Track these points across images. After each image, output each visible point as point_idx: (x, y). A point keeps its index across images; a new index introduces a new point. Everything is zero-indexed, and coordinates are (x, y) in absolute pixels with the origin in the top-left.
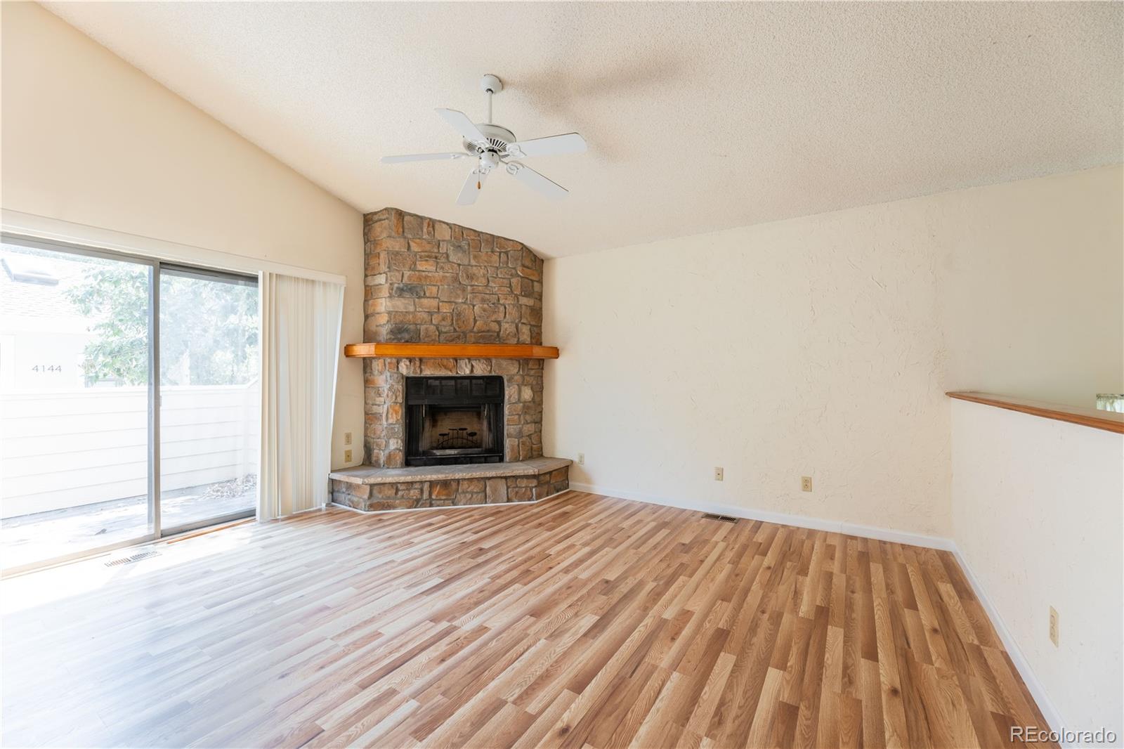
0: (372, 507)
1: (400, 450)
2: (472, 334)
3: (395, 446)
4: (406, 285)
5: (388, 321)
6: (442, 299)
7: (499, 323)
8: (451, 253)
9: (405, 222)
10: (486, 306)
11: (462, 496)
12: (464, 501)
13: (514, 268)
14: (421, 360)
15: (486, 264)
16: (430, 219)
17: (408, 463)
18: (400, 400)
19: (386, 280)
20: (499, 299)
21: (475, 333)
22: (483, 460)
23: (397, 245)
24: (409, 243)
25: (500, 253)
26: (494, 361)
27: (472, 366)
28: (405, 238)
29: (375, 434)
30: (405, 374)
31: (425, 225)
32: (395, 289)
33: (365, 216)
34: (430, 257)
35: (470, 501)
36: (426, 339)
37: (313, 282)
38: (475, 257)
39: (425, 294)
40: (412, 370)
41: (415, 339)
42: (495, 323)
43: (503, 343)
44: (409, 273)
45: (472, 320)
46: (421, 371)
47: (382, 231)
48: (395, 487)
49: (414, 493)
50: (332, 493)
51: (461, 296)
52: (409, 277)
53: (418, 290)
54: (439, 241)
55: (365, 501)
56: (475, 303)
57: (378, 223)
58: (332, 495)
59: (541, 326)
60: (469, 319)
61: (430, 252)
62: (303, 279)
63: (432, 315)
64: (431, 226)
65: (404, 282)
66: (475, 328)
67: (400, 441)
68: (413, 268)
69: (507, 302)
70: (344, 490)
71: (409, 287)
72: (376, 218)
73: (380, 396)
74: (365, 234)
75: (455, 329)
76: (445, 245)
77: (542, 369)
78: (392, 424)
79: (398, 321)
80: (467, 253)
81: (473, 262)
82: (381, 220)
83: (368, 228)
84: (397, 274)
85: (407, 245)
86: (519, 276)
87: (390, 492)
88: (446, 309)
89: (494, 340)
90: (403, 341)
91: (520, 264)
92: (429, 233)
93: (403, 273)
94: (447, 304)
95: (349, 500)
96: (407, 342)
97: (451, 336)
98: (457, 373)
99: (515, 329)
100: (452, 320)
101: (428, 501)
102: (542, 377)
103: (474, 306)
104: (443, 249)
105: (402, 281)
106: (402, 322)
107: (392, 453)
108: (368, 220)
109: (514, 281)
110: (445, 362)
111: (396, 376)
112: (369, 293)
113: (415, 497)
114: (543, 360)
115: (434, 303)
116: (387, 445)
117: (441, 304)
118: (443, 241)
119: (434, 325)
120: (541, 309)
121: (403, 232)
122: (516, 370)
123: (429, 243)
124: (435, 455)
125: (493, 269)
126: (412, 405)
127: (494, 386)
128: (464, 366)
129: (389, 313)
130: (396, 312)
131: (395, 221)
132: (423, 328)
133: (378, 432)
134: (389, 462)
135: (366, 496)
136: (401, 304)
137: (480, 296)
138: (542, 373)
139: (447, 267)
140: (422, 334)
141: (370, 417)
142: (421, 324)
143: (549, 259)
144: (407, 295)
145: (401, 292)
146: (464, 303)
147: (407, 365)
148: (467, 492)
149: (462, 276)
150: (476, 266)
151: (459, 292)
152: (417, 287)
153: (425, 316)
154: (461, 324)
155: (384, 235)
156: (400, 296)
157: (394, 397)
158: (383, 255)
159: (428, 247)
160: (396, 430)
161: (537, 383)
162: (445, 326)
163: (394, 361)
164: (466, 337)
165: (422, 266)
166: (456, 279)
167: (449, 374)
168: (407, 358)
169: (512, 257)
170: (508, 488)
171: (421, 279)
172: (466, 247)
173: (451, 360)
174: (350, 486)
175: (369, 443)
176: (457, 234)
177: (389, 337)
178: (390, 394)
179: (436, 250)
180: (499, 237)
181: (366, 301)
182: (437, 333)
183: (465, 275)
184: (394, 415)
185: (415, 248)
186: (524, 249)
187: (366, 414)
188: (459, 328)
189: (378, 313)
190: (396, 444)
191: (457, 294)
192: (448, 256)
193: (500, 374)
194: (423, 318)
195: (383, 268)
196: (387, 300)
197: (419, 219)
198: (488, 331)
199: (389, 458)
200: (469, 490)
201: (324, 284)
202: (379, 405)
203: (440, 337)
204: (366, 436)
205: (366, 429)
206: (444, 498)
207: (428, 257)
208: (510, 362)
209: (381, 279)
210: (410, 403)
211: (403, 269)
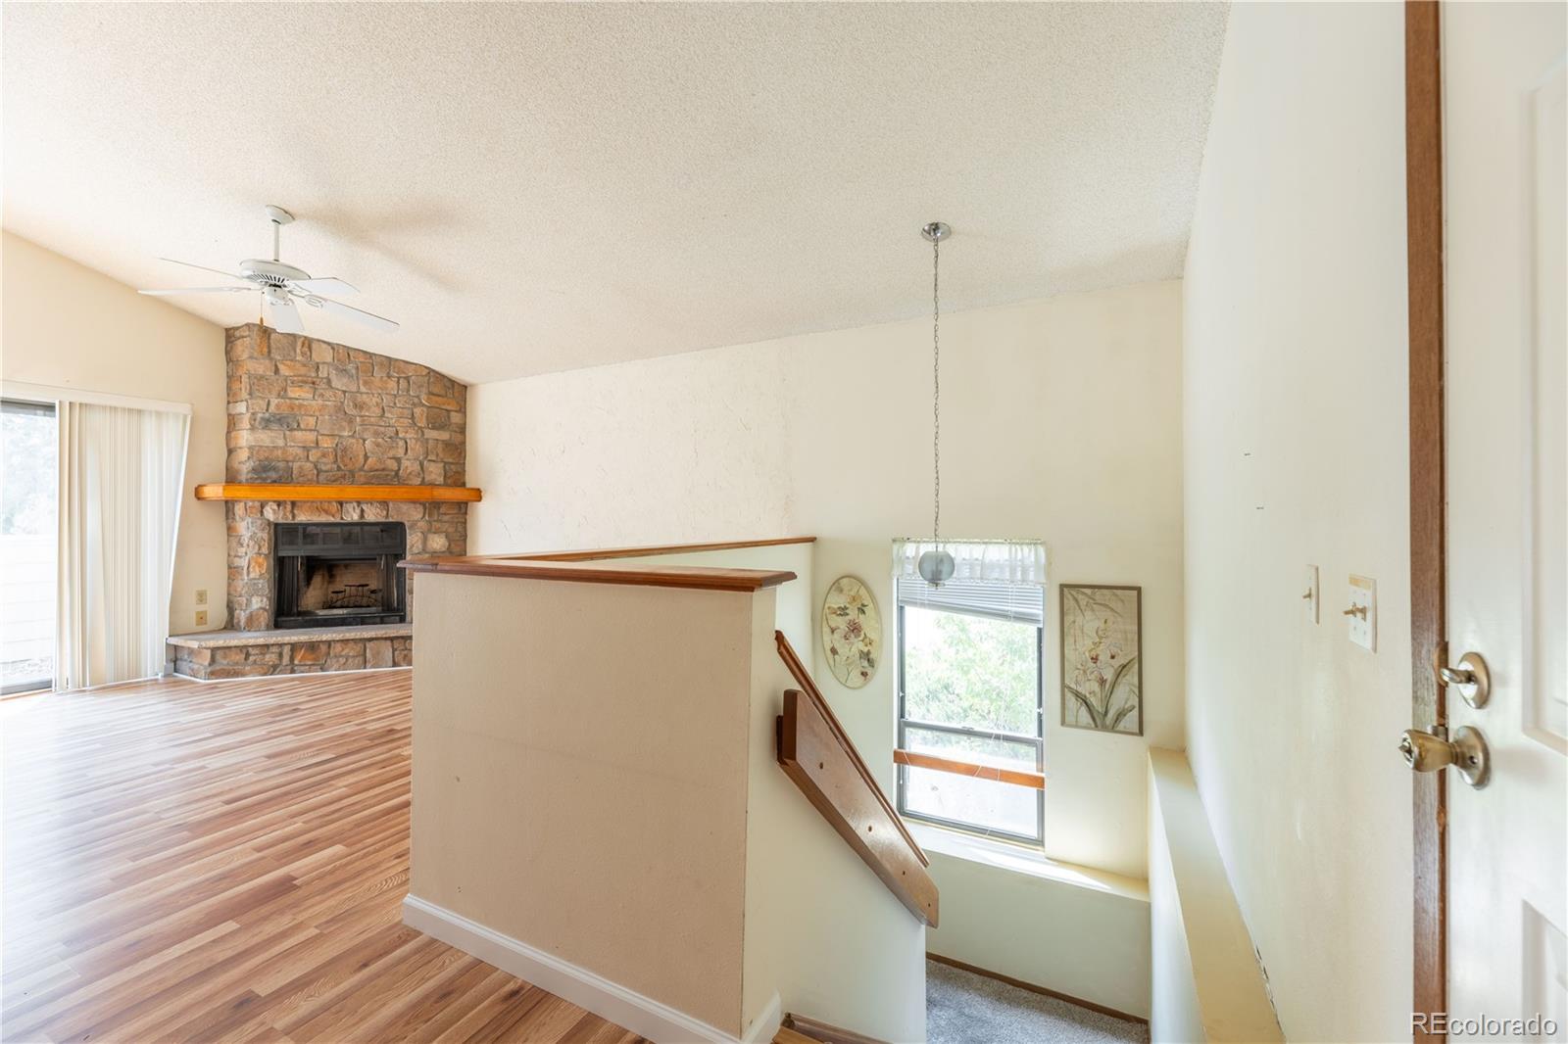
0: (213, 674)
1: (264, 609)
2: (362, 473)
3: (259, 605)
4: (274, 415)
5: (249, 458)
6: (321, 432)
7: (398, 460)
8: (333, 377)
9: (271, 341)
10: (380, 440)
11: (334, 660)
12: (336, 666)
13: (418, 397)
14: (293, 504)
15: (380, 391)
16: (305, 337)
17: (277, 626)
18: (265, 550)
19: (247, 408)
20: (397, 431)
21: (364, 471)
22: (378, 620)
23: (261, 367)
24: (276, 366)
25: (399, 378)
26: (391, 505)
27: (362, 511)
28: (271, 359)
29: (236, 591)
30: (272, 520)
31: (299, 344)
32: (258, 419)
33: (227, 330)
34: (306, 382)
35: (344, 666)
36: (301, 479)
37: (140, 412)
38: (365, 383)
39: (299, 425)
40: (281, 516)
41: (286, 478)
42: (393, 461)
43: (404, 484)
44: (276, 401)
45: (361, 457)
46: (294, 517)
47: (243, 351)
48: (244, 651)
49: (270, 658)
50: (175, 662)
51: (347, 429)
52: (278, 406)
53: (290, 420)
54: (318, 363)
55: (205, 668)
56: (366, 437)
57: (241, 340)
58: (175, 665)
59: (464, 463)
60: (358, 455)
61: (305, 376)
62: (124, 409)
63: (308, 451)
64: (307, 345)
65: (270, 411)
66: (366, 467)
67: (265, 600)
68: (282, 393)
69: (408, 436)
70: (186, 657)
71: (278, 417)
72: (237, 334)
73: (242, 545)
74: (227, 353)
75: (338, 466)
76: (326, 368)
77: (466, 513)
78: (255, 579)
79: (262, 457)
80: (355, 378)
81: (363, 389)
82: (243, 337)
83: (230, 345)
84: (261, 402)
85: (273, 368)
86: (424, 405)
87: (238, 657)
88: (327, 443)
89: (392, 480)
90: (269, 481)
91: (424, 390)
92: (303, 354)
93: (269, 401)
94: (327, 438)
95: (190, 668)
96: (275, 482)
97: (334, 476)
98: (342, 518)
99: (419, 468)
100: (336, 455)
101: (289, 667)
102: (465, 523)
103: (364, 440)
104: (323, 373)
105: (267, 410)
106: (267, 459)
107: (254, 613)
108: (230, 335)
109: (417, 411)
110: (326, 506)
111: (259, 522)
112: (232, 422)
113: (271, 663)
114: (467, 503)
115: (312, 436)
116: (249, 603)
117: (320, 437)
118: (324, 363)
119: (311, 462)
120: (463, 443)
121: (269, 352)
122: (421, 516)
123: (304, 365)
124: (317, 615)
125: (388, 397)
126: (284, 557)
127: (392, 534)
128: (351, 510)
129: (251, 448)
130: (261, 447)
131: (258, 340)
132: (296, 466)
133: (239, 589)
134: (251, 623)
135: (207, 663)
136: (266, 438)
137: (372, 429)
138: (466, 520)
139: (328, 394)
140: (295, 472)
141: (233, 571)
142: (293, 462)
143: (472, 385)
144: (275, 426)
145: (267, 423)
146: (352, 436)
147: (274, 510)
148: (341, 656)
149: (348, 405)
150: (367, 393)
151: (344, 424)
152: (287, 417)
153: (299, 451)
154: (347, 460)
155: (245, 356)
156: (265, 428)
157: (257, 547)
158: (245, 379)
159: (303, 371)
160: (260, 586)
161: (456, 530)
162: (325, 464)
163: (257, 504)
164: (354, 477)
165: (294, 392)
166: (340, 409)
167: (331, 519)
168: (274, 502)
169: (414, 383)
170: (394, 650)
171: (293, 409)
172: (354, 371)
173: (335, 504)
174: (191, 651)
175: (232, 602)
176: (341, 355)
177: (250, 476)
178: (252, 543)
179: (313, 375)
180: (397, 360)
181: (228, 432)
182: (315, 472)
183: (351, 404)
184: (257, 569)
185: (284, 370)
186: (432, 374)
187: (230, 567)
188: (345, 466)
189: (240, 448)
190: (260, 603)
191: (341, 426)
192: (329, 382)
193: (399, 520)
194: (297, 455)
195: (244, 395)
196: (249, 432)
197: (292, 338)
198: (383, 470)
199: (250, 619)
200: (343, 653)
201: (159, 414)
202: (240, 557)
203: (318, 477)
204: (229, 594)
205: (229, 585)
206: (309, 663)
207: (303, 383)
208: (412, 505)
209: (241, 408)
210: (281, 554)
211: (269, 396)
